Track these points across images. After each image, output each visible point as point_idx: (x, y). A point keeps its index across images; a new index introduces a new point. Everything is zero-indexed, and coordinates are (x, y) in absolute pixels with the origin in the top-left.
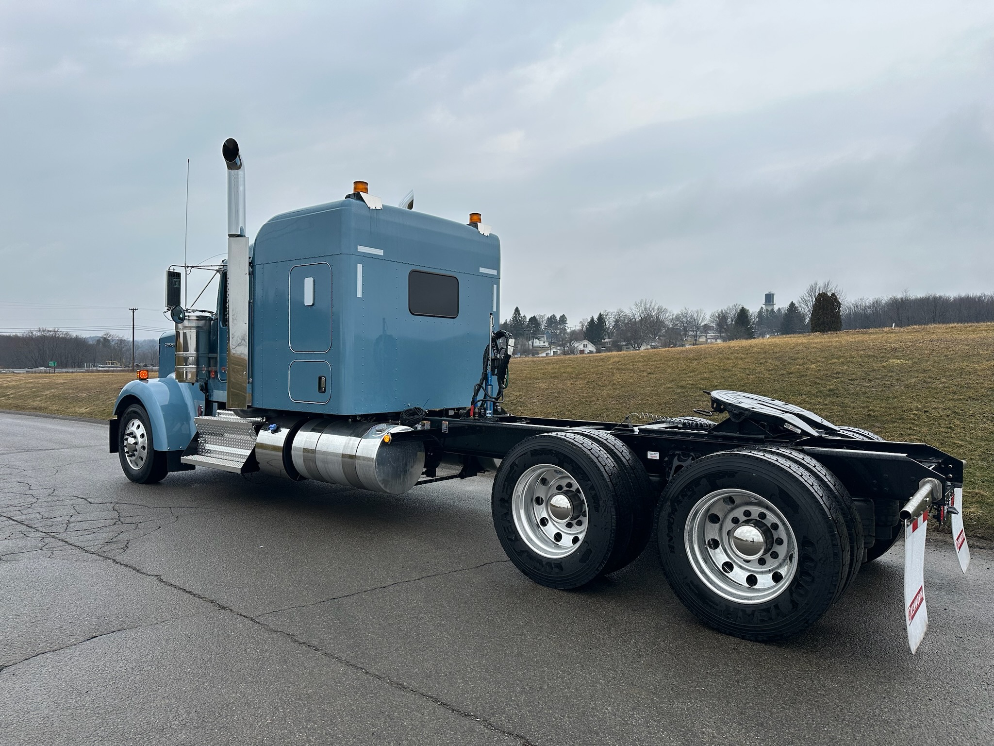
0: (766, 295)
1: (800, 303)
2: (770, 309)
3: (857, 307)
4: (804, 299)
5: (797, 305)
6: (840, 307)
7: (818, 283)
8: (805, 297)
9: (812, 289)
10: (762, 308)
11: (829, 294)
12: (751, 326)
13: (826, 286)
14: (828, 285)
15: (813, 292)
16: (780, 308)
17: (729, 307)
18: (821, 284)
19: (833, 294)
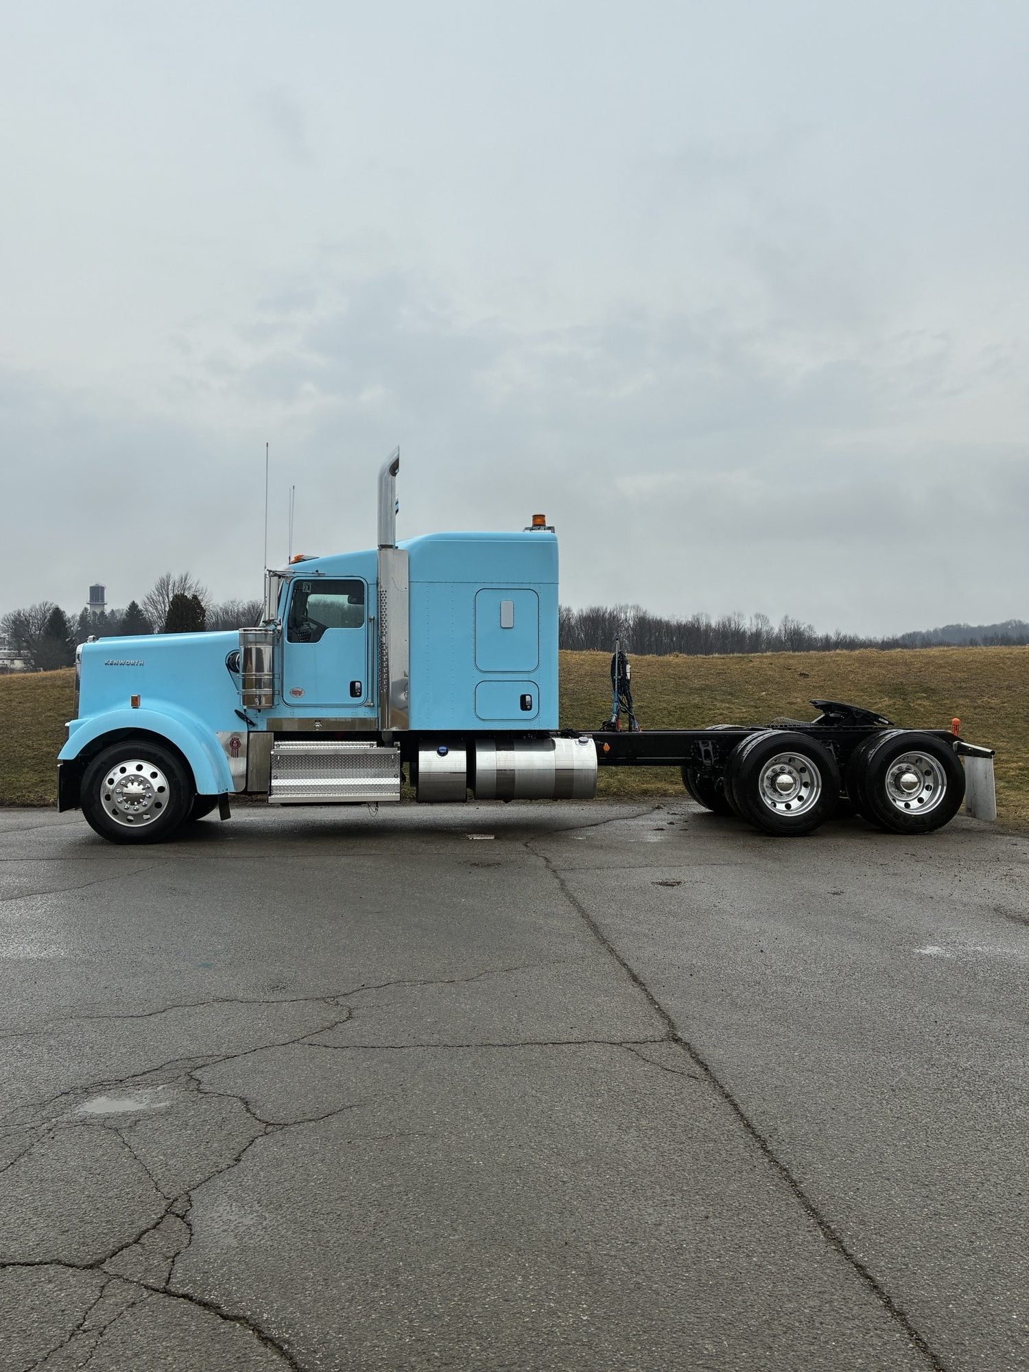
0: (92, 588)
1: (145, 605)
2: (98, 611)
3: (227, 613)
4: (153, 600)
5: (141, 607)
6: (204, 616)
7: (172, 576)
8: (153, 596)
9: (163, 586)
10: (86, 609)
11: (189, 595)
12: (72, 638)
13: (184, 580)
14: (186, 579)
15: (164, 588)
16: (115, 610)
17: (34, 607)
18: (175, 577)
19: (195, 597)
